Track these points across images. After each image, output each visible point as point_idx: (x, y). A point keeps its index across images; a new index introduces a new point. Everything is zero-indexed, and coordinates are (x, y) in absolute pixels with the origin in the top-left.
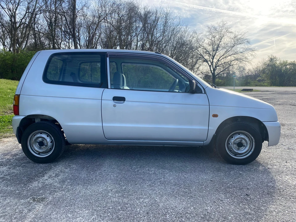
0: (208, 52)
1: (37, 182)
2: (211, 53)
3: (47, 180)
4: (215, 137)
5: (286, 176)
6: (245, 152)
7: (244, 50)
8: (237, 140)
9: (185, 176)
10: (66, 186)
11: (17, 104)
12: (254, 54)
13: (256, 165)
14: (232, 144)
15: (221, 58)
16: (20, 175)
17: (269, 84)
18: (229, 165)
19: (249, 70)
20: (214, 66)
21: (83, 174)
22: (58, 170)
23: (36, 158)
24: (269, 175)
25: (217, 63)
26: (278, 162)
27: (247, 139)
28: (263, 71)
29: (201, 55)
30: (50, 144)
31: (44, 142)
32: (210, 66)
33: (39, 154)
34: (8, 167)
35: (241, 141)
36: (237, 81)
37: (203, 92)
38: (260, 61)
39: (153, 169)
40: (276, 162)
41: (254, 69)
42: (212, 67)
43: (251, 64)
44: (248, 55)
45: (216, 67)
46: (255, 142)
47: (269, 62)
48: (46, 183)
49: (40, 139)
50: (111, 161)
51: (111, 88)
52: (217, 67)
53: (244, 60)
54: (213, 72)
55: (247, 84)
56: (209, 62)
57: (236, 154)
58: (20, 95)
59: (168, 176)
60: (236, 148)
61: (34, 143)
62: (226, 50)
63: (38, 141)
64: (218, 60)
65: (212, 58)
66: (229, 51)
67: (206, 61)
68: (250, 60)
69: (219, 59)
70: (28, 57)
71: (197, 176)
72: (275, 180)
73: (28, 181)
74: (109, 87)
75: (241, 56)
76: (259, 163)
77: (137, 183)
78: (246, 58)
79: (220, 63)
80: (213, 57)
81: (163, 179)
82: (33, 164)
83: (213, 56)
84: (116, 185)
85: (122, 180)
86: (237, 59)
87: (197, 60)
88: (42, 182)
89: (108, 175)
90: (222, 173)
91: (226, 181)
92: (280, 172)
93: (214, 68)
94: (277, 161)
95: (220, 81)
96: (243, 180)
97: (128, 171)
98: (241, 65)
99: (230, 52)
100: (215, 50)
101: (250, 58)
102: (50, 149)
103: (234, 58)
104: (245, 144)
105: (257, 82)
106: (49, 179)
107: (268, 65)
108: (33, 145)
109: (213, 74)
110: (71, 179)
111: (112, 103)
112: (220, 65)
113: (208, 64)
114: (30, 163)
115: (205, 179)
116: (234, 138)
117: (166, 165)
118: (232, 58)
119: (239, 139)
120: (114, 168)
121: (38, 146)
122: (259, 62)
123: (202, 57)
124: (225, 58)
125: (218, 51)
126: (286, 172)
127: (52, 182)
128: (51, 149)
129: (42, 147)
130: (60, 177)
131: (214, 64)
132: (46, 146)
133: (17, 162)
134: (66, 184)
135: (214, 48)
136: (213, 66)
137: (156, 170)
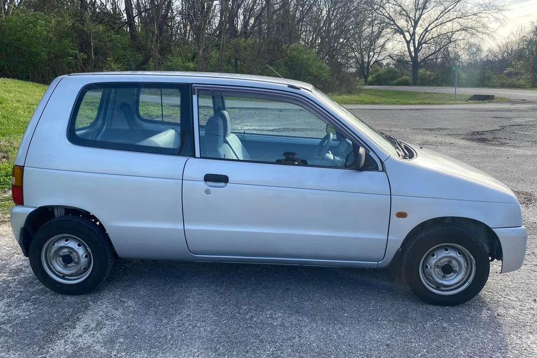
0: (404, 12)
1: (63, 341)
2: (412, 15)
3: (81, 336)
4: (399, 255)
5: (530, 336)
6: (456, 284)
7: (482, 9)
8: (442, 261)
9: (339, 332)
10: (118, 352)
11: (18, 184)
12: (501, 17)
13: (477, 305)
14: (433, 267)
15: (433, 25)
16: (30, 322)
17: (529, 82)
18: (425, 306)
19: (490, 51)
20: (417, 43)
21: (149, 325)
22: (101, 313)
23: (58, 286)
24: (497, 333)
25: (423, 36)
26: (519, 301)
27: (461, 259)
28: (519, 55)
29: (390, 18)
30: (84, 260)
31: (72, 255)
32: (408, 43)
33: (63, 277)
34: (5, 301)
35: (450, 262)
36: (463, 75)
37: (380, 168)
38: (515, 32)
39: (279, 314)
40: (515, 299)
41: (499, 47)
42: (411, 44)
43: (494, 39)
44: (488, 19)
45: (420, 44)
46: (477, 264)
47: (532, 35)
48: (79, 345)
49: (66, 250)
50: (200, 293)
51: (201, 158)
52: (424, 45)
53: (480, 30)
54: (413, 54)
55: (484, 82)
56: (407, 34)
57: (438, 286)
58: (24, 166)
59: (307, 333)
60: (439, 274)
61: (53, 257)
62: (442, 8)
63: (62, 254)
64: (426, 31)
65: (413, 24)
66: (449, 11)
67: (400, 31)
68: (493, 30)
69: (427, 28)
70: (29, 24)
71: (361, 332)
72: (507, 345)
73: (45, 339)
74: (198, 154)
75: (475, 22)
76: (483, 302)
77: (248, 348)
78: (484, 26)
79: (430, 36)
80: (416, 22)
81: (297, 339)
82: (53, 295)
83: (414, 20)
84: (210, 353)
85: (221, 340)
86: (465, 29)
87: (383, 28)
88: (72, 343)
89: (195, 326)
90: (409, 326)
91: (415, 347)
92: (519, 326)
93: (417, 46)
94: (517, 298)
95: (428, 73)
96: (448, 345)
97: (233, 317)
98: (472, 40)
99: (451, 13)
100: (419, 9)
101: (493, 25)
102: (84, 268)
103: (459, 27)
104: (457, 269)
105: (505, 77)
106: (85, 335)
107: (530, 42)
108: (52, 261)
109: (415, 59)
110: (125, 336)
111: (204, 185)
112: (429, 40)
113: (404, 37)
114: (47, 292)
115: (377, 340)
116: (437, 257)
117: (305, 303)
118: (456, 25)
119: (447, 259)
120: (206, 311)
121: (62, 262)
122: (512, 33)
123: (392, 23)
124: (440, 26)
125: (425, 11)
126: (530, 326)
127: (91, 341)
128: (86, 269)
129: (70, 265)
130: (104, 331)
131: (417, 38)
132: (77, 263)
133: (22, 290)
134: (117, 348)
135: (418, 4)
136: (414, 43)
137: (286, 315)
